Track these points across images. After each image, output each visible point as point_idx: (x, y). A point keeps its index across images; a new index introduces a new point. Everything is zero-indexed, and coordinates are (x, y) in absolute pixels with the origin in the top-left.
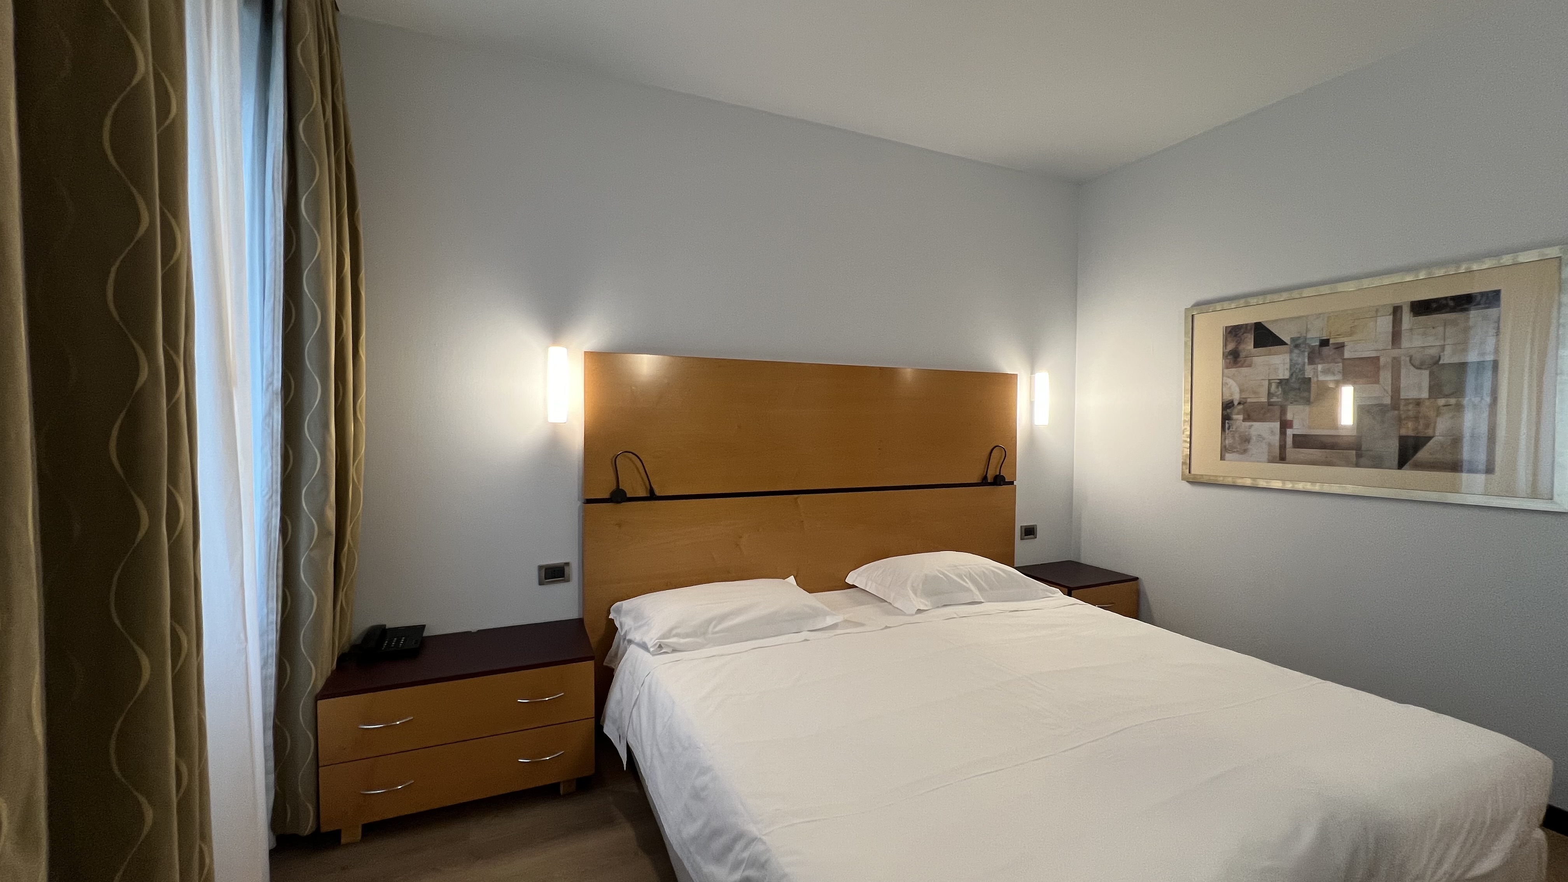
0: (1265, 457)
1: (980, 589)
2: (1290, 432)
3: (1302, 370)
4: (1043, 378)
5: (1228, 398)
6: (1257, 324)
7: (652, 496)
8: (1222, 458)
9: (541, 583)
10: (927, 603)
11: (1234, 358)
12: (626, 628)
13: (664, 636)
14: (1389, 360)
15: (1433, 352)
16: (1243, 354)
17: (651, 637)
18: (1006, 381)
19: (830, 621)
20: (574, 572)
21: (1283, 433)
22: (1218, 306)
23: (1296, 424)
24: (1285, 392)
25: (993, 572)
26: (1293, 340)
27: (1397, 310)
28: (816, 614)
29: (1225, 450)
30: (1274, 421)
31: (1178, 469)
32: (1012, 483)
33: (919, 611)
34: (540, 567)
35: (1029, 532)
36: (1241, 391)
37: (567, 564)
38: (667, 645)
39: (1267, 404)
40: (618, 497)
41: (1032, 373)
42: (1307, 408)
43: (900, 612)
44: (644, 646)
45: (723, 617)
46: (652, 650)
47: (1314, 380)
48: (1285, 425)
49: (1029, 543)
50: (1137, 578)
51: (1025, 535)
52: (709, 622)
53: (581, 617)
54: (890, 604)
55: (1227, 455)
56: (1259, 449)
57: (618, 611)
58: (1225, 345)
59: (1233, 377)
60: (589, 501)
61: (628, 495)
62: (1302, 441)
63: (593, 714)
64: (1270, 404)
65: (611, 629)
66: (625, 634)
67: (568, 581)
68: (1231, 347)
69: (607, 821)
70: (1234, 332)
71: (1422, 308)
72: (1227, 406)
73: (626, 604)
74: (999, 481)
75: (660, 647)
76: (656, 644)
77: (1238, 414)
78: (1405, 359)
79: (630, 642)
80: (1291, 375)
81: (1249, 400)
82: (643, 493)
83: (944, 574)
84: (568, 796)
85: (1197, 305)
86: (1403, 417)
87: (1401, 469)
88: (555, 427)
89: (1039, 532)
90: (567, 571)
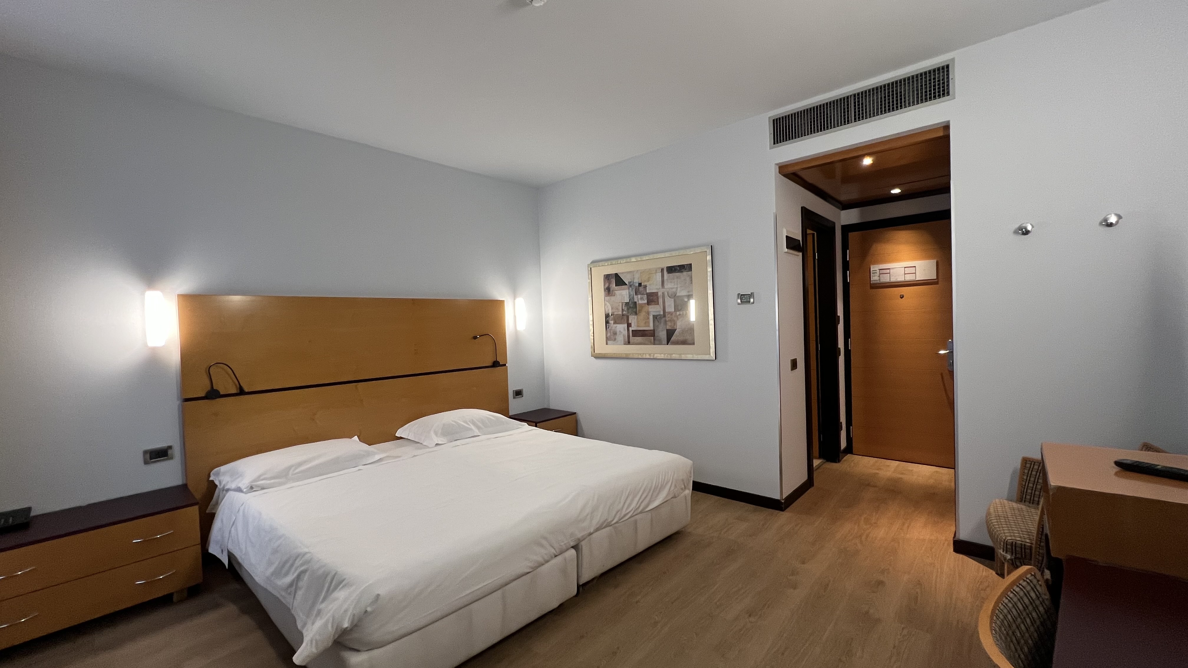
0: (623, 342)
1: (479, 428)
2: (631, 329)
3: (633, 298)
4: (520, 301)
5: (607, 312)
6: (616, 275)
7: (241, 392)
8: (607, 344)
9: (146, 463)
10: (444, 440)
11: (608, 291)
12: (223, 483)
13: (255, 480)
14: (661, 293)
15: (674, 290)
16: (611, 290)
17: (244, 483)
18: (499, 304)
19: (377, 457)
20: (177, 452)
21: (628, 330)
22: (601, 264)
23: (632, 325)
24: (628, 309)
25: (487, 418)
26: (629, 283)
27: (662, 270)
28: (368, 454)
29: (608, 339)
30: (625, 324)
31: (590, 351)
32: (505, 365)
33: (437, 444)
34: (145, 452)
35: (518, 393)
36: (612, 309)
37: (170, 447)
38: (257, 486)
39: (621, 315)
40: (213, 394)
41: (514, 300)
42: (636, 317)
43: (426, 447)
44: (239, 490)
45: (300, 464)
46: (245, 490)
47: (637, 303)
48: (629, 325)
49: (519, 400)
50: (575, 413)
51: (516, 396)
52: (290, 468)
53: (185, 482)
54: (422, 444)
55: (609, 342)
56: (621, 338)
57: (217, 474)
58: (604, 285)
59: (609, 302)
60: (187, 400)
61: (222, 393)
62: (636, 333)
63: (199, 540)
64: (623, 315)
65: (212, 487)
66: (224, 487)
67: (172, 458)
68: (607, 285)
69: (216, 606)
70: (607, 277)
71: (671, 270)
72: (607, 316)
73: (223, 468)
74: (496, 364)
75: (252, 488)
76: (248, 487)
77: (611, 320)
78: (666, 294)
79: (228, 490)
80: (630, 300)
81: (615, 313)
82: (234, 391)
83: (455, 422)
84: (181, 601)
85: (593, 262)
86: (667, 320)
87: (667, 345)
88: (154, 349)
89: (524, 393)
90: (170, 452)
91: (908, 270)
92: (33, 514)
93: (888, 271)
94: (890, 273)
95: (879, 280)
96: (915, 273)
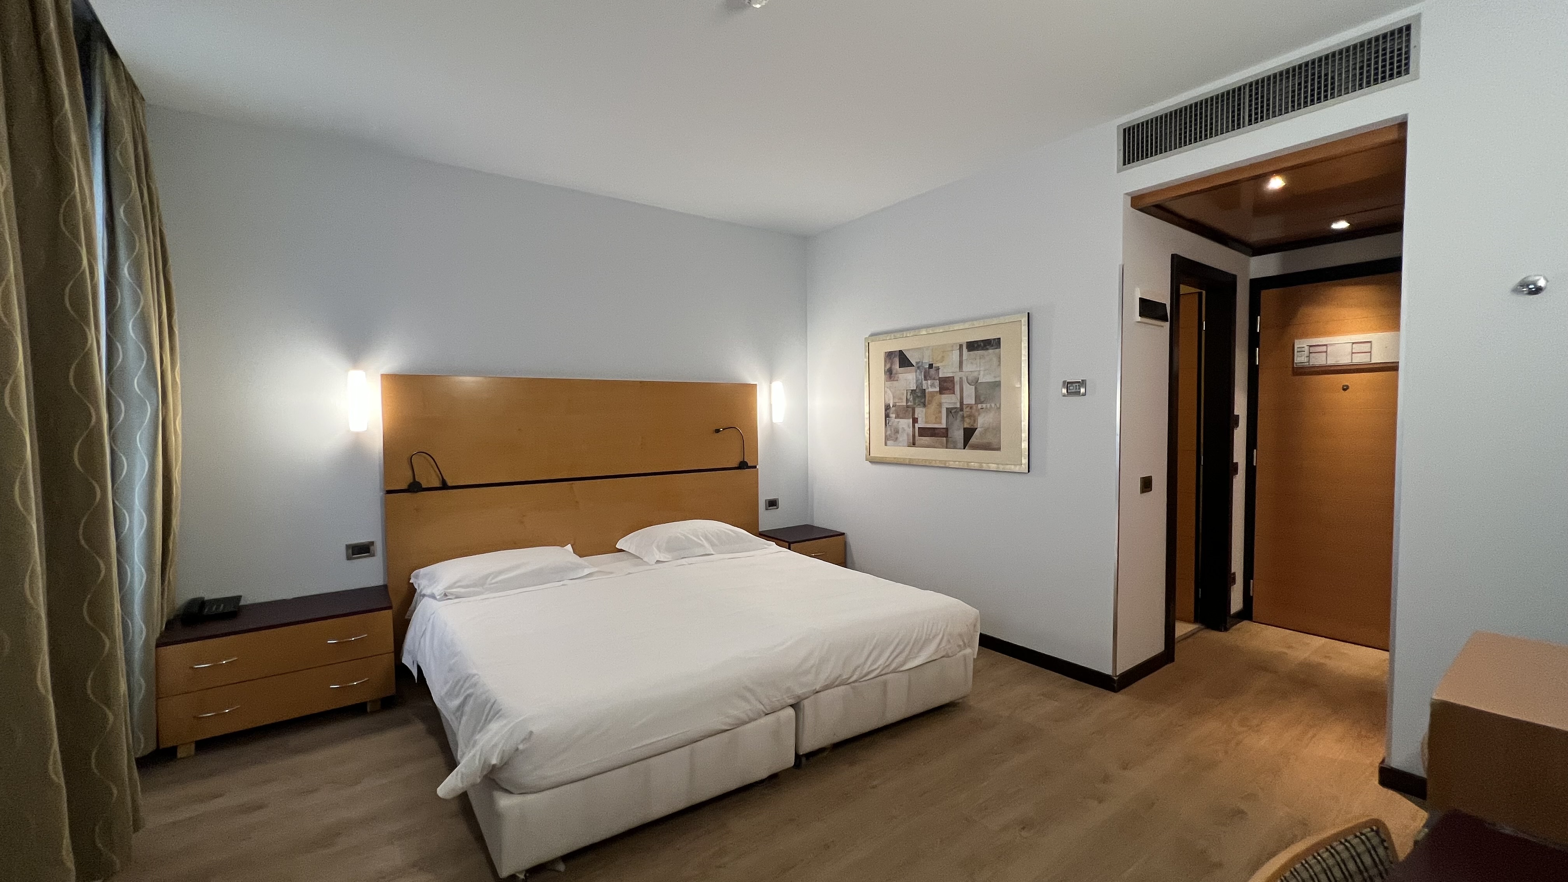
0: (906, 444)
1: (713, 545)
2: (917, 426)
3: (921, 384)
4: (778, 386)
5: (887, 402)
6: (901, 351)
7: (444, 486)
8: (886, 444)
9: (349, 558)
10: (668, 556)
11: (890, 374)
12: (421, 587)
13: (450, 587)
14: (958, 379)
15: (976, 374)
16: (894, 372)
17: (438, 589)
18: (750, 389)
19: (586, 571)
20: (379, 548)
21: (914, 427)
22: (881, 337)
23: (919, 420)
24: (914, 399)
25: (725, 532)
26: (917, 363)
27: (961, 346)
28: (578, 567)
29: (887, 438)
30: (909, 418)
31: (864, 452)
32: (755, 467)
33: (658, 562)
34: (348, 547)
35: (772, 504)
36: (894, 397)
37: (372, 543)
38: (452, 594)
39: (905, 406)
40: (415, 487)
41: (771, 383)
42: (924, 410)
43: (647, 563)
44: (433, 596)
45: (500, 573)
46: (438, 597)
47: (927, 391)
48: (915, 421)
49: (773, 512)
50: (843, 534)
51: (769, 507)
52: (487, 577)
53: (385, 583)
54: (642, 559)
55: (888, 442)
56: (904, 438)
57: (417, 577)
58: (885, 366)
59: (890, 388)
60: (389, 492)
61: (424, 486)
62: (924, 432)
63: (392, 649)
64: (908, 407)
65: (412, 591)
66: (421, 592)
67: (373, 555)
68: (888, 366)
69: (405, 722)
70: (889, 355)
71: (972, 346)
72: (887, 407)
73: (422, 571)
74: (743, 465)
75: (445, 595)
76: (442, 593)
77: (892, 414)
78: (965, 379)
79: (424, 596)
80: (917, 387)
81: (897, 404)
82: (437, 484)
83: (684, 535)
84: (373, 713)
85: (872, 335)
86: (965, 415)
87: (964, 449)
88: (358, 434)
89: (780, 503)
90: (372, 548)
91: (1357, 348)
92: (242, 603)
93: (1324, 349)
94: (1326, 352)
95: (1309, 362)
96: (1370, 352)
